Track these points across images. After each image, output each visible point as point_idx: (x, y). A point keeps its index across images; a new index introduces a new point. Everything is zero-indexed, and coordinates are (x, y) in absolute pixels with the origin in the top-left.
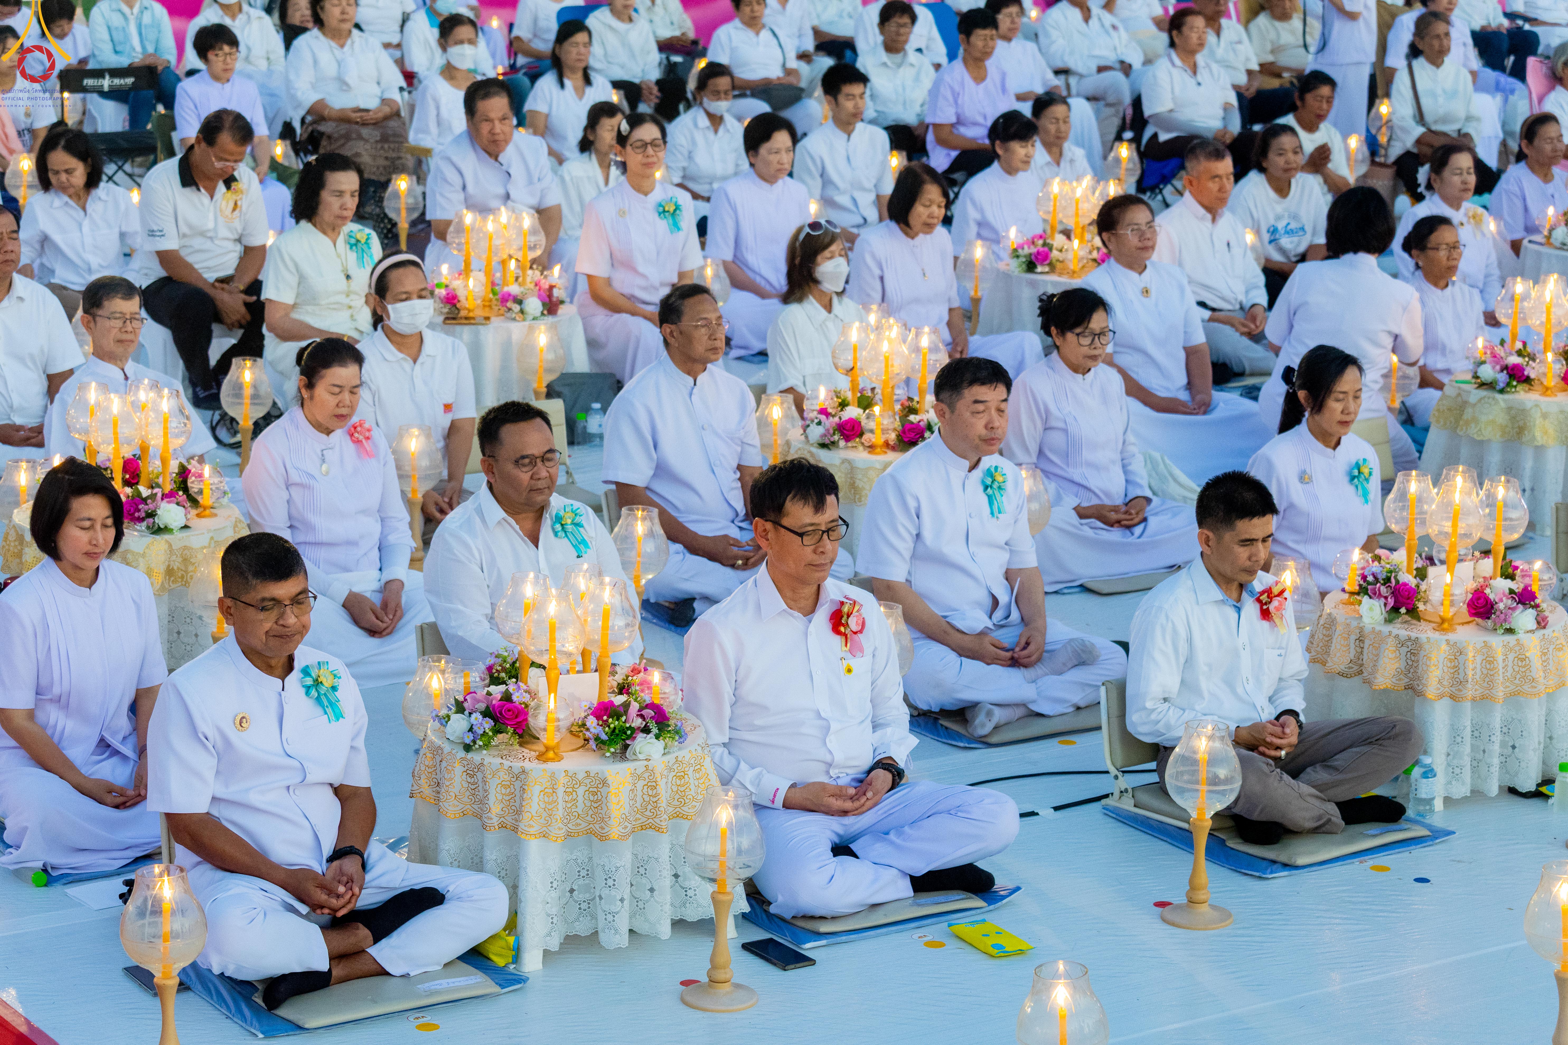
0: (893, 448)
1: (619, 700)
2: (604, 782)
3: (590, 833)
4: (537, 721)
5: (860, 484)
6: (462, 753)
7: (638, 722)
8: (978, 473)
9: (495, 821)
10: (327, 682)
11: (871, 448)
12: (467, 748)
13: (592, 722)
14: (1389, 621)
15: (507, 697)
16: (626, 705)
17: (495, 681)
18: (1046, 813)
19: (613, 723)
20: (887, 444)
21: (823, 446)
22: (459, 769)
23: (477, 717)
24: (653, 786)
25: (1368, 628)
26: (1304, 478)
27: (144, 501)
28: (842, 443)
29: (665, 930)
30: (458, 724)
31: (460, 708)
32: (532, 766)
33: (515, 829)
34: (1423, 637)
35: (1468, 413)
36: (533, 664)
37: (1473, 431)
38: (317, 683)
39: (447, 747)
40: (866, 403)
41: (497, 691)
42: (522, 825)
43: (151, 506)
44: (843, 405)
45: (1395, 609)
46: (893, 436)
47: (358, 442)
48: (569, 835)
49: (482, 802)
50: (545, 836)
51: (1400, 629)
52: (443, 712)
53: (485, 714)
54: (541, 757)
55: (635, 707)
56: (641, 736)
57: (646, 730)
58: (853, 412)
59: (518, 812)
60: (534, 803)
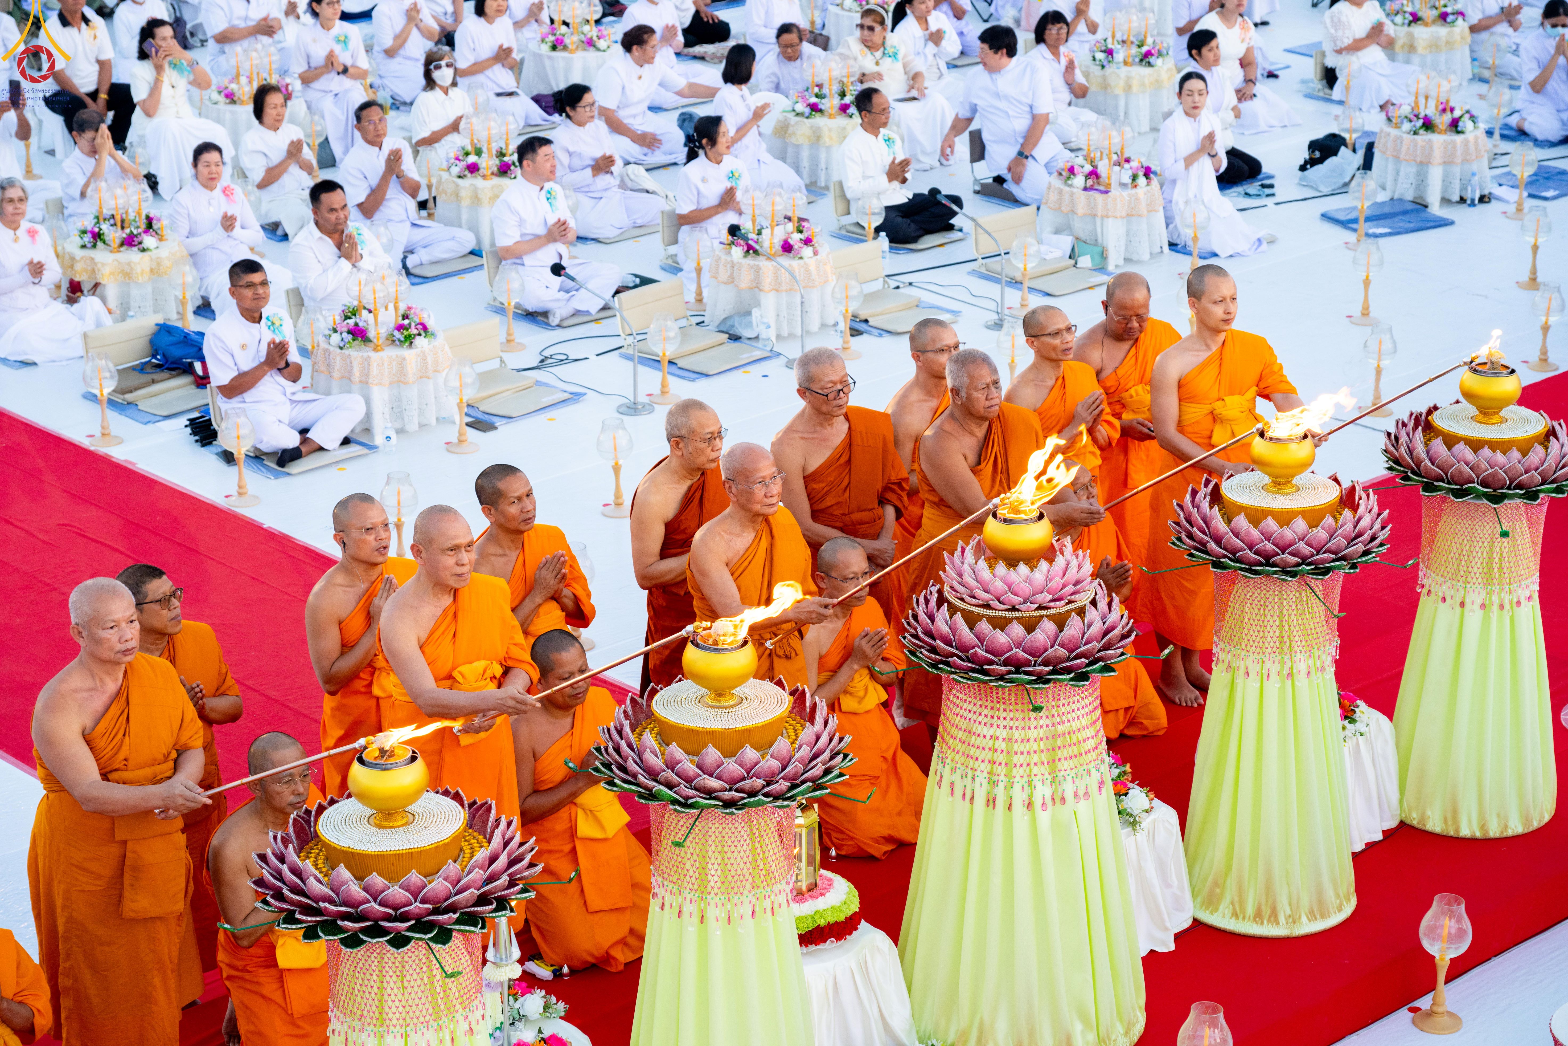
0: (496, 175)
1: (406, 322)
2: (404, 359)
3: (399, 381)
4: (371, 334)
5: (480, 196)
6: (339, 351)
7: (415, 332)
8: (543, 192)
9: (357, 380)
10: (277, 323)
11: (484, 177)
12: (341, 348)
13: (396, 333)
14: (745, 257)
15: (356, 325)
16: (410, 325)
17: (347, 318)
18: (593, 358)
19: (406, 333)
20: (493, 174)
21: (460, 177)
22: (338, 358)
23: (345, 335)
24: (425, 359)
25: (735, 261)
26: (704, 180)
27: (136, 236)
28: (469, 175)
29: (433, 422)
30: (336, 338)
31: (335, 331)
32: (373, 354)
33: (367, 383)
34: (761, 264)
35: (790, 130)
36: (365, 308)
37: (794, 140)
38: (273, 323)
39: (332, 349)
40: (479, 153)
41: (351, 322)
42: (370, 381)
43: (139, 239)
44: (467, 154)
45: (748, 251)
46: (495, 169)
47: (227, 195)
48: (391, 383)
49: (350, 372)
50: (380, 384)
51: (751, 261)
52: (327, 332)
53: (348, 333)
54: (376, 349)
55: (413, 325)
56: (418, 338)
57: (420, 335)
58: (472, 159)
59: (367, 375)
60: (374, 370)
